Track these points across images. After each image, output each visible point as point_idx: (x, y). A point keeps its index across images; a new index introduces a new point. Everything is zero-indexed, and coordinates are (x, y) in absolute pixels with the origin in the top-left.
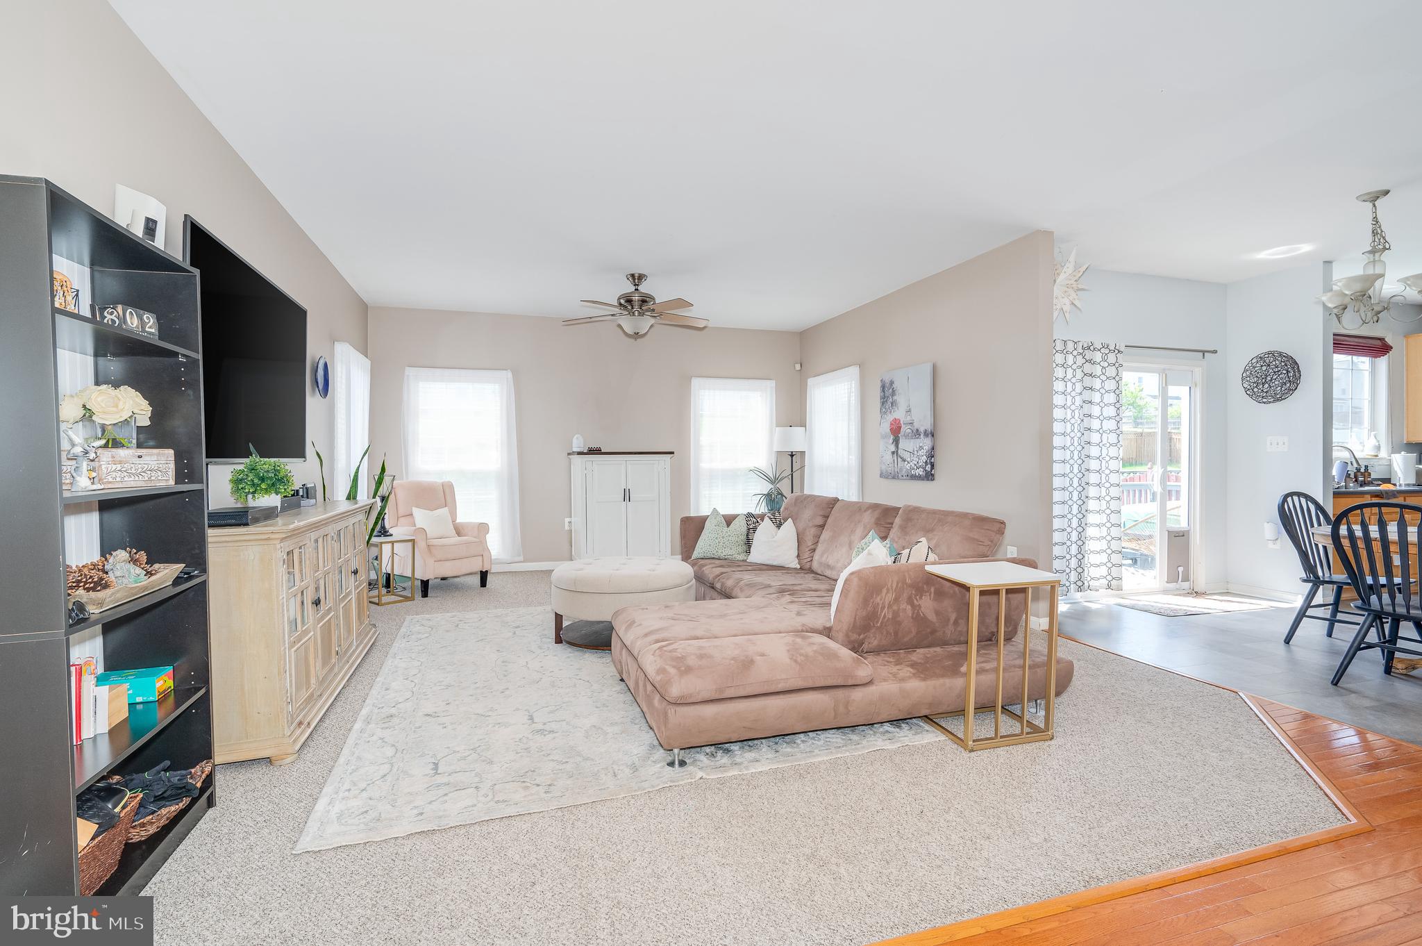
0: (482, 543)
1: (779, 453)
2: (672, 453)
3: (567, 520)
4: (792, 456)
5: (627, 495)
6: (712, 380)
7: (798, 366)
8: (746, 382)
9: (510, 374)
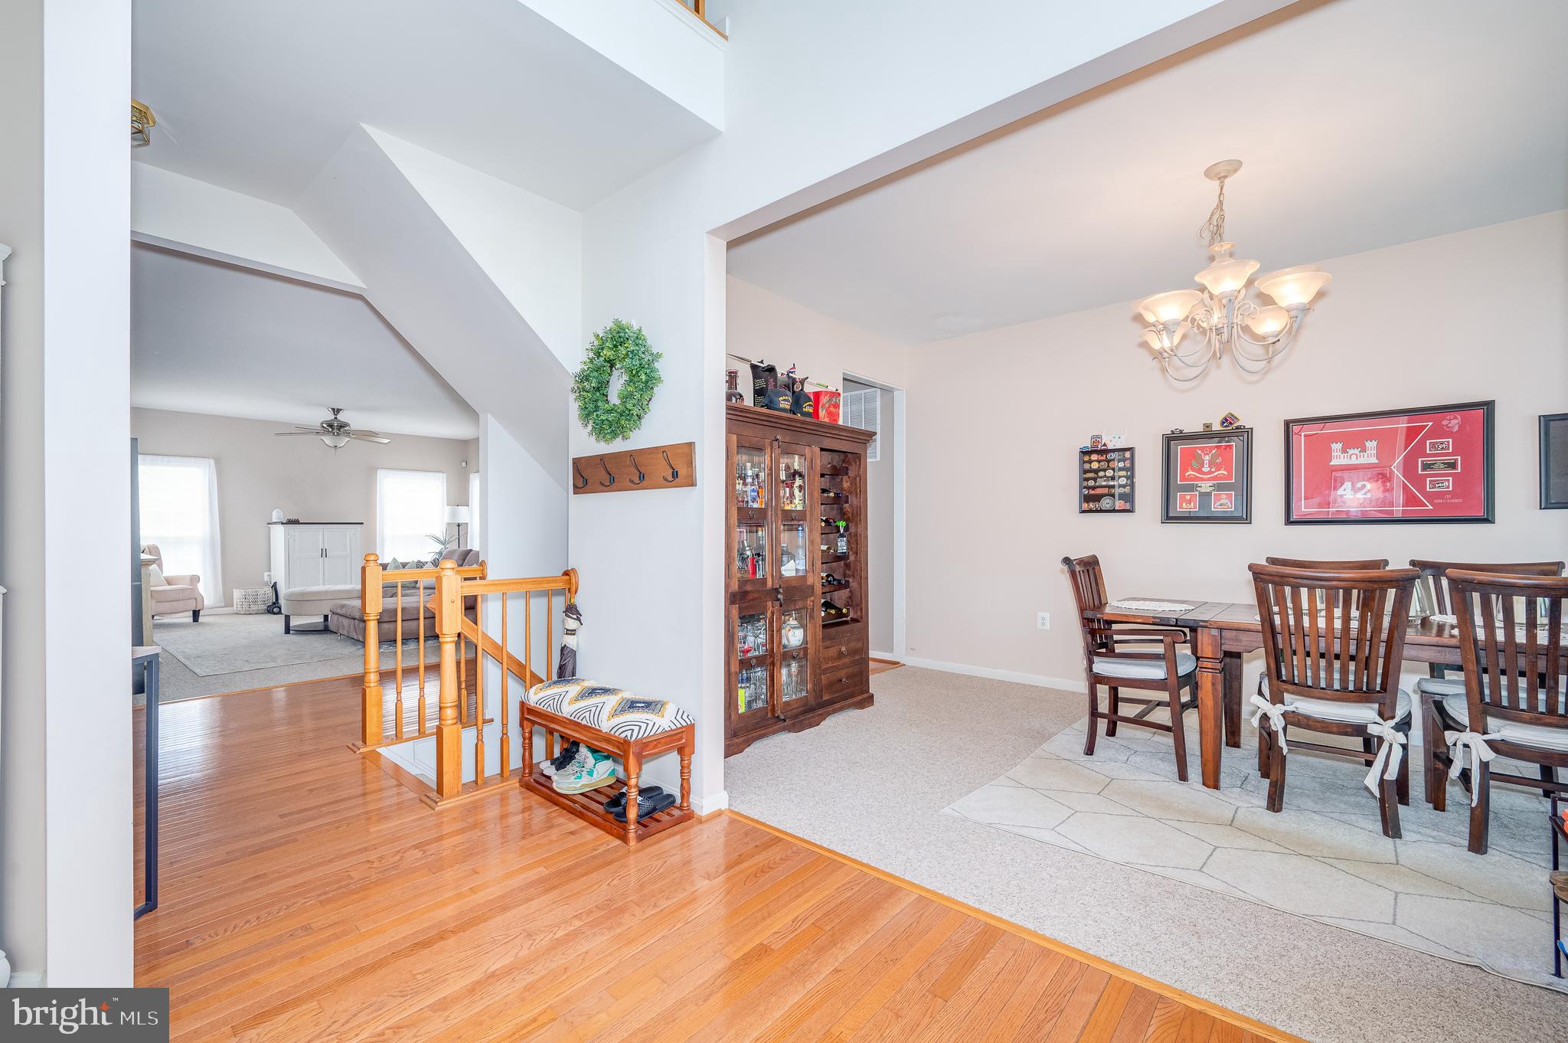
0: (194, 590)
1: (449, 524)
2: (362, 523)
3: (266, 574)
4: (459, 526)
5: (324, 553)
6: (395, 472)
7: (464, 464)
8: (423, 474)
9: (212, 462)
